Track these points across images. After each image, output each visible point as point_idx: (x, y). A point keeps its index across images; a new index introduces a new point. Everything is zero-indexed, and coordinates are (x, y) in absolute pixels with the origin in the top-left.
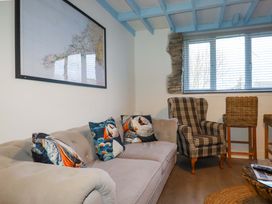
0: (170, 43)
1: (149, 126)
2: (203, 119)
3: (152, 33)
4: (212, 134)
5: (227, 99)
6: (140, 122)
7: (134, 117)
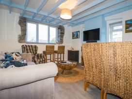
0: (20, 20)
1: (21, 57)
2: (36, 53)
3: (10, 13)
4: (41, 58)
5: (46, 46)
6: (16, 55)
7: (13, 53)
